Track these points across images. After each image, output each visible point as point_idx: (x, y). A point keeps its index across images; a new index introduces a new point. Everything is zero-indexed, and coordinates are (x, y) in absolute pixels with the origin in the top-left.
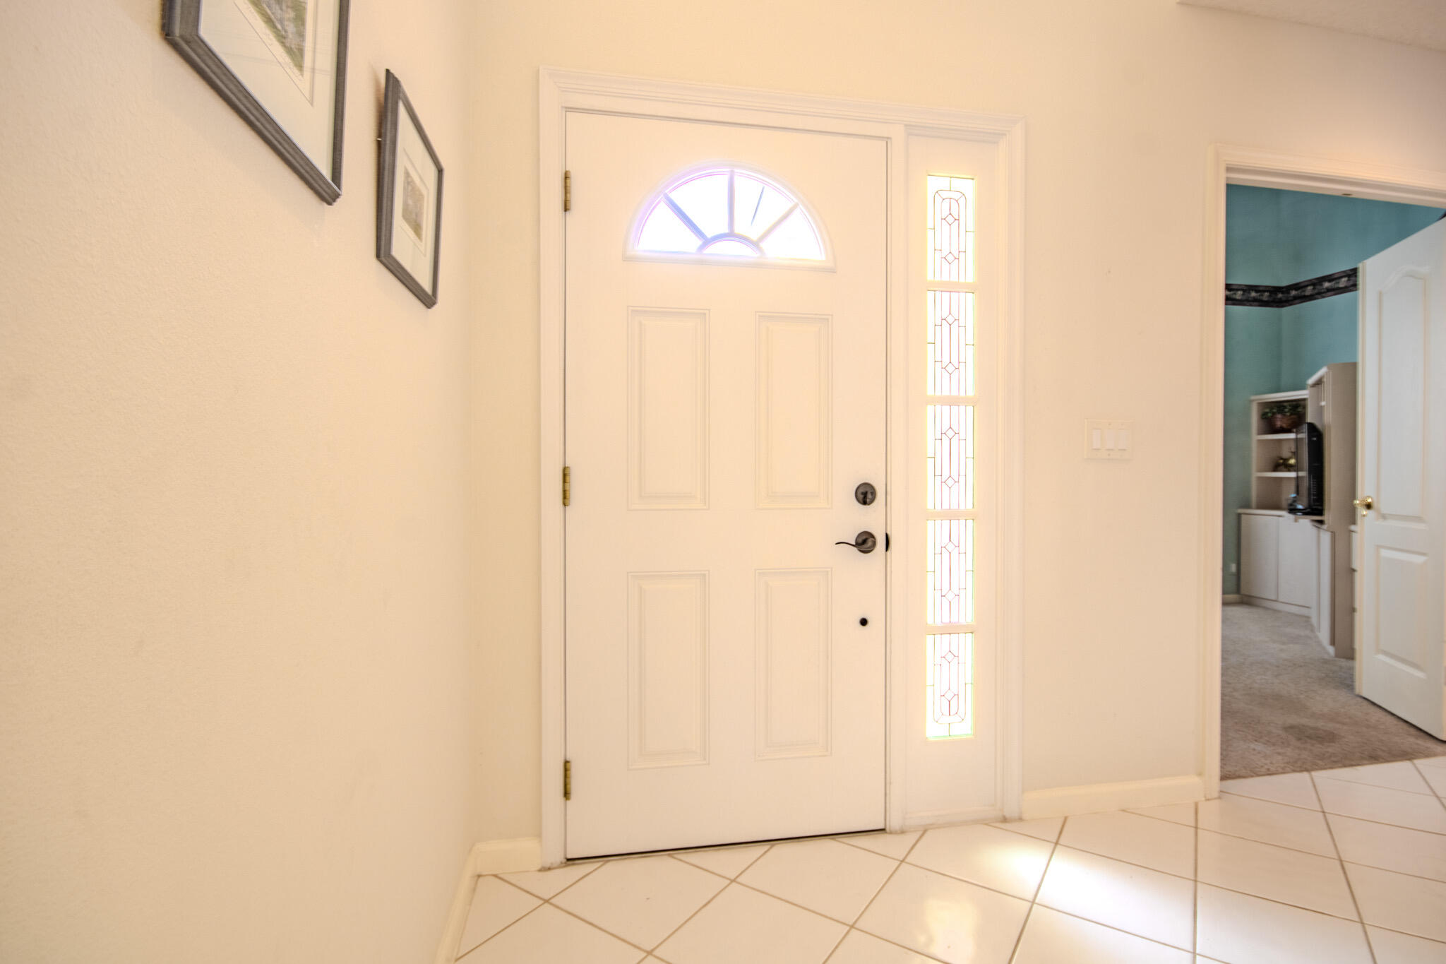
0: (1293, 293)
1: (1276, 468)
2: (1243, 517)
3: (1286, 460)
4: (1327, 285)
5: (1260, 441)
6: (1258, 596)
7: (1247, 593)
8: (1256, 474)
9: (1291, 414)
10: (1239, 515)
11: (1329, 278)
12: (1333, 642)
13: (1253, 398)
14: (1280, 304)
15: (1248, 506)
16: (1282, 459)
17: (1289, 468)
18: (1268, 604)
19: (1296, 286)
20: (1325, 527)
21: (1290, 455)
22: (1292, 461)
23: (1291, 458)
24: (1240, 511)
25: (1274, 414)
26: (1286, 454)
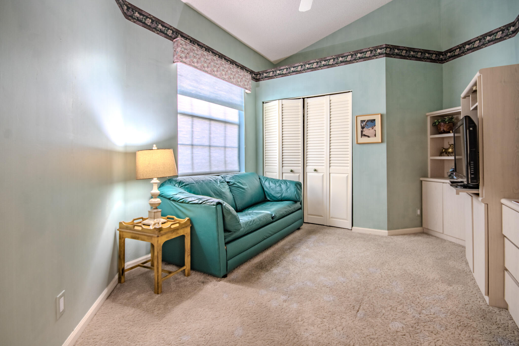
0: (449, 54)
1: (441, 154)
2: (423, 182)
3: (446, 150)
4: (467, 47)
5: (432, 139)
6: (433, 230)
7: (427, 228)
8: (430, 158)
9: (449, 123)
10: (421, 181)
11: (469, 43)
12: (488, 294)
13: (427, 114)
14: (442, 61)
15: (426, 176)
16: (444, 149)
17: (448, 154)
18: (438, 235)
19: (450, 51)
20: (480, 199)
21: (448, 146)
22: (450, 150)
23: (449, 148)
24: (421, 179)
25: (439, 122)
26: (446, 146)
